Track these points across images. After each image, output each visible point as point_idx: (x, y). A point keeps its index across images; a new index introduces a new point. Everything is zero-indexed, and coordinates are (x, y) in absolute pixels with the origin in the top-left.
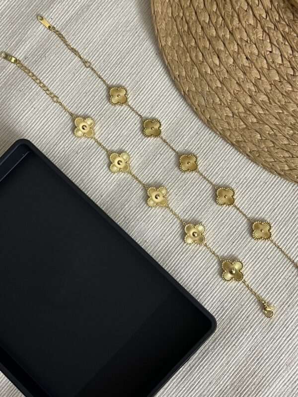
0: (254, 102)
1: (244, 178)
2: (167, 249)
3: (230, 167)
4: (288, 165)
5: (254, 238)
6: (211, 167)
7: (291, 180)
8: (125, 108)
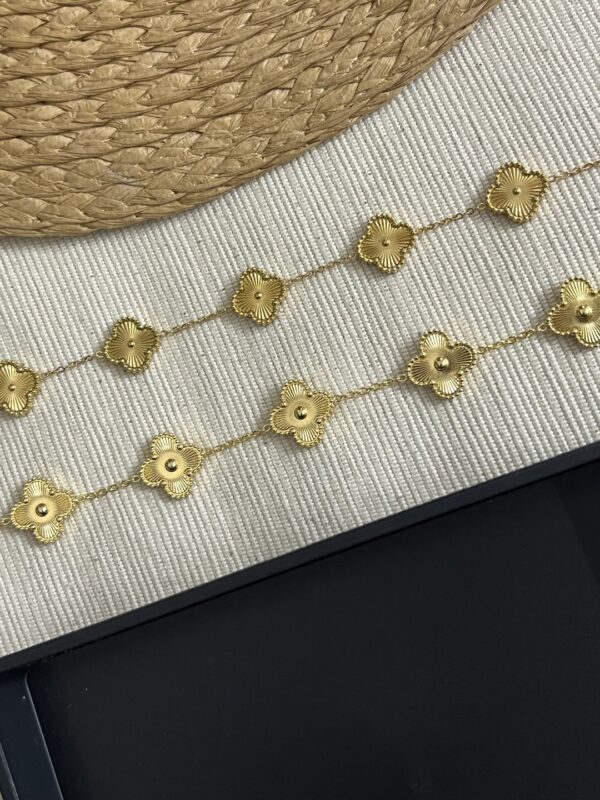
0: (191, 67)
1: (363, 178)
2: (444, 453)
3: (320, 200)
4: (384, 56)
5: (525, 221)
6: (296, 246)
7: (424, 62)
8: (48, 387)
